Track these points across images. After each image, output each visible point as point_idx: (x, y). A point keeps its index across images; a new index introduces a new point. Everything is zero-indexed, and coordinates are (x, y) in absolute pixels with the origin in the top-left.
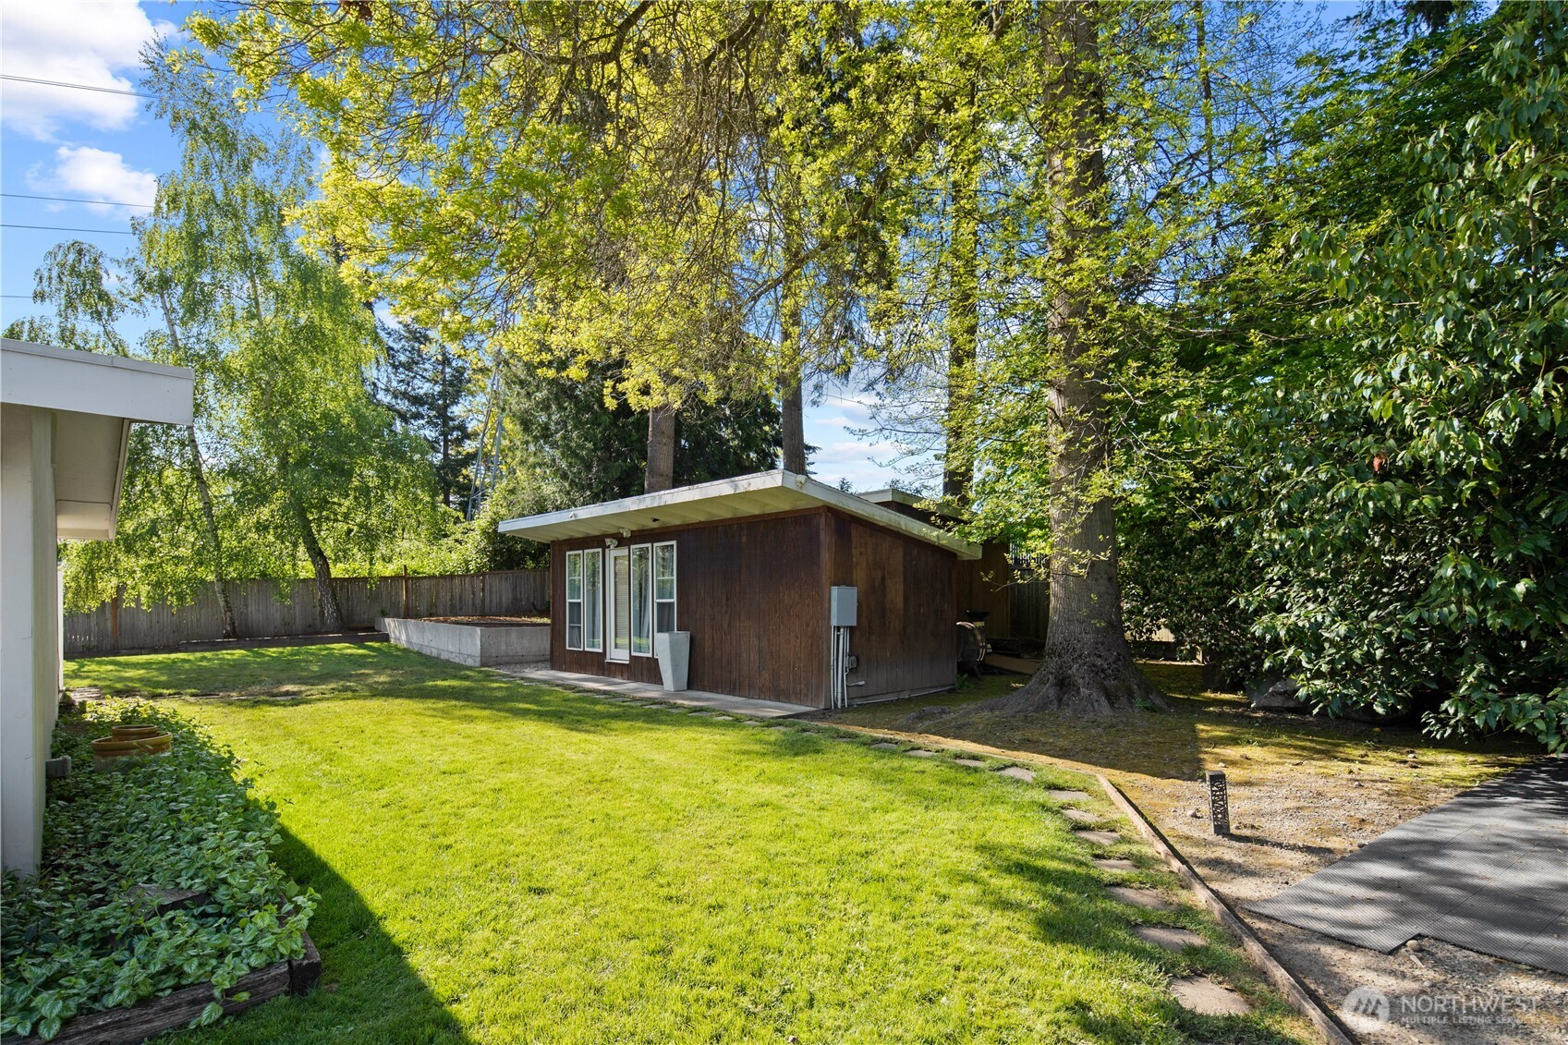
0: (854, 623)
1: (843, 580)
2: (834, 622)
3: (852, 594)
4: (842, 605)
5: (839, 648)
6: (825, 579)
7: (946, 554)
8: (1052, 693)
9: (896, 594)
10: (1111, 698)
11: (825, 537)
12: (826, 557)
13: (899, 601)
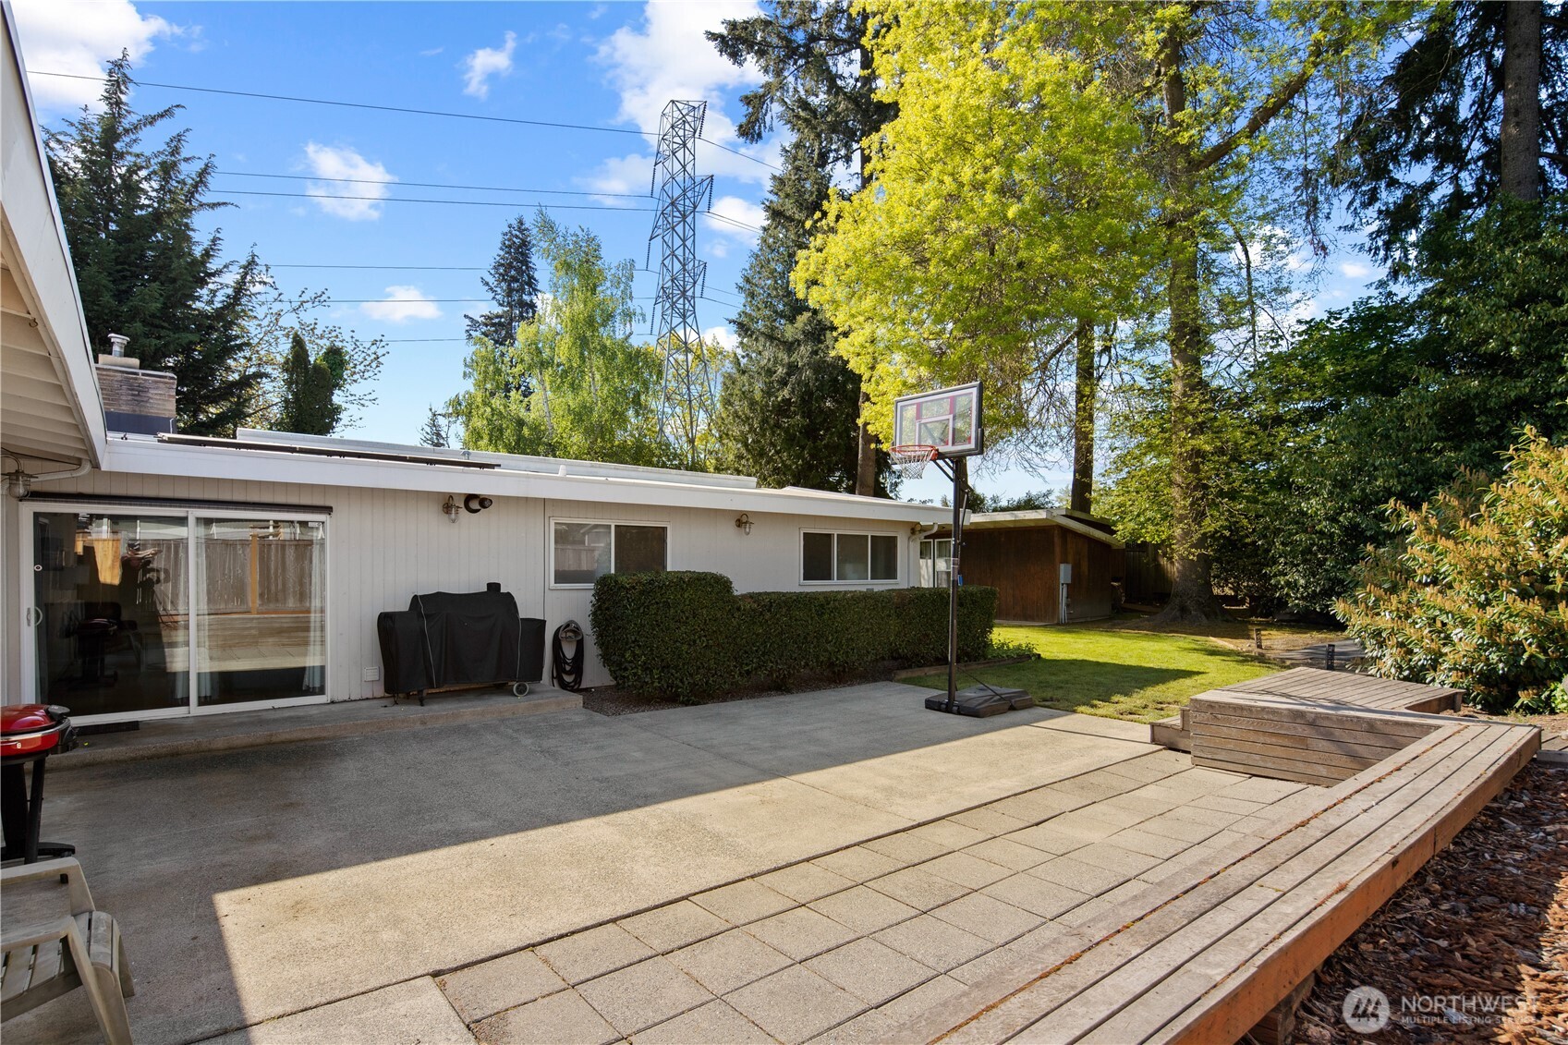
0: (1069, 582)
1: (1065, 561)
2: (1062, 581)
3: (1069, 566)
4: (1064, 573)
5: (1063, 592)
6: (1057, 560)
7: (1105, 546)
8: (1178, 614)
9: (1085, 567)
10: (1207, 616)
11: (1057, 540)
12: (1058, 550)
13: (1086, 570)
